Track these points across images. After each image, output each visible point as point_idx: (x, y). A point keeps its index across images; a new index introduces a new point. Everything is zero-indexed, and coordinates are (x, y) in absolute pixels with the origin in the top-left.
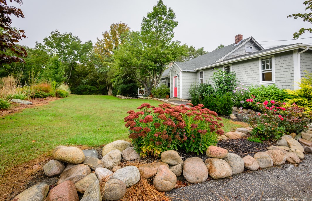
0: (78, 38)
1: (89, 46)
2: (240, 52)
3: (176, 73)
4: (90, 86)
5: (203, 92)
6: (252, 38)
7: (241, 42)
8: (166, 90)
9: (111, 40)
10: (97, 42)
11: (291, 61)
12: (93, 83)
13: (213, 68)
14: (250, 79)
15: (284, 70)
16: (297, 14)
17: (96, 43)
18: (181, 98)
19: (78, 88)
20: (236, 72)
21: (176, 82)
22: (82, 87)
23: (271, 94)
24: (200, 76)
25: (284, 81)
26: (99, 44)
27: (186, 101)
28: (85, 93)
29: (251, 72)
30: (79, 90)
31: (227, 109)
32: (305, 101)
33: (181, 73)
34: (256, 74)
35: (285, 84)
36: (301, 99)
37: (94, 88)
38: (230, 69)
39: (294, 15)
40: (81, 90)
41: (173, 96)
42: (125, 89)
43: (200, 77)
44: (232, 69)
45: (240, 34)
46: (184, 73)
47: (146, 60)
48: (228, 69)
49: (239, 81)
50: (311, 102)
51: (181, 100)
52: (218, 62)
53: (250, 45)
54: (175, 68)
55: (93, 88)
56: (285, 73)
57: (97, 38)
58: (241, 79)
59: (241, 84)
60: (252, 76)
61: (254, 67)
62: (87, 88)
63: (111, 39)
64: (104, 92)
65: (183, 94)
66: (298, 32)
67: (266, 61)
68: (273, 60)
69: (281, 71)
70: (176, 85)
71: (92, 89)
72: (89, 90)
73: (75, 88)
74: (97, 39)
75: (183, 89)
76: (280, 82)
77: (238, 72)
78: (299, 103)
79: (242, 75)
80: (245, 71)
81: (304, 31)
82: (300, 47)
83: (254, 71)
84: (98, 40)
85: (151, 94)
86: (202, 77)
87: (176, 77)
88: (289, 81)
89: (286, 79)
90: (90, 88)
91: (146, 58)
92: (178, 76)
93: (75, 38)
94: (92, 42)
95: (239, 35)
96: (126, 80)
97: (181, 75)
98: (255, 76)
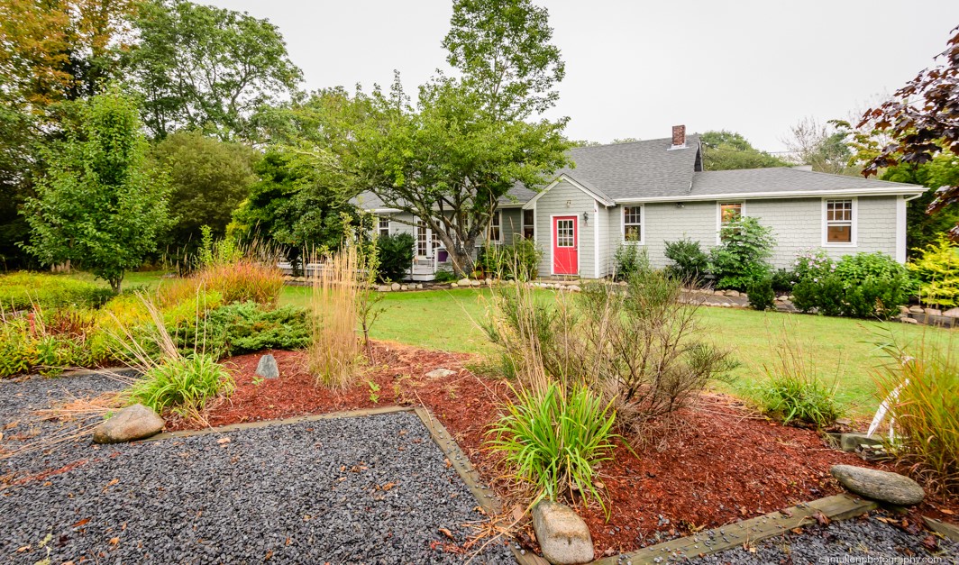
3: (571, 206)
11: (892, 211)
13: (679, 204)
14: (797, 236)
15: (878, 226)
18: (597, 276)
21: (566, 233)
24: (626, 217)
25: (877, 245)
29: (799, 222)
33: (597, 208)
34: (813, 227)
41: (552, 273)
43: (626, 221)
44: (746, 210)
46: (600, 209)
54: (565, 192)
56: (879, 230)
60: (803, 231)
61: (808, 213)
65: (600, 265)
67: (837, 205)
68: (855, 205)
70: (568, 242)
75: (600, 252)
83: (809, 222)
86: (632, 222)
87: (573, 217)
88: (886, 245)
89: (879, 240)
92: (586, 218)
97: (597, 215)
98: (811, 231)
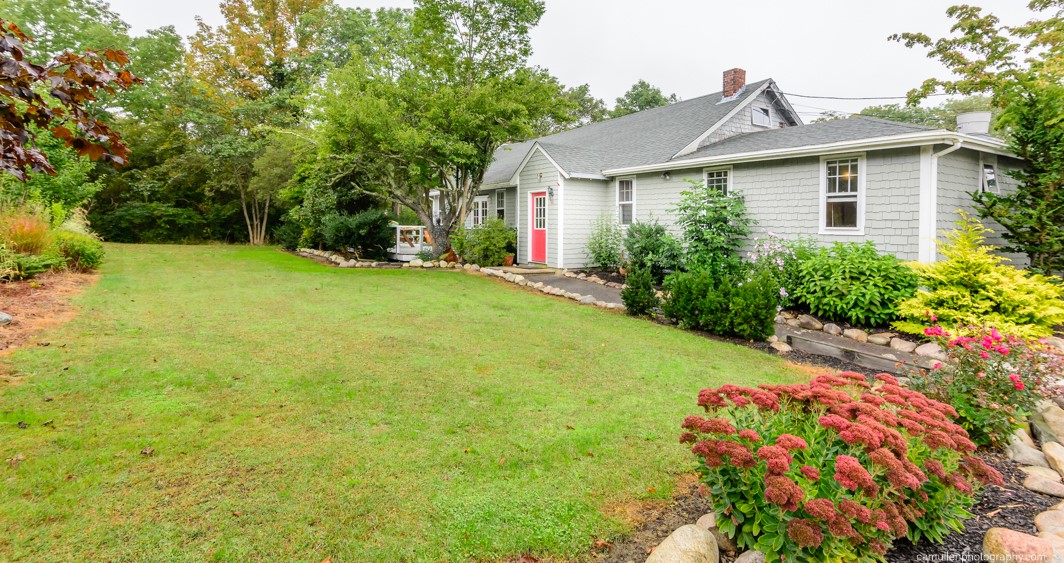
0: (110, 10)
1: (164, 48)
2: (738, 125)
3: (542, 180)
4: (170, 209)
5: (645, 250)
6: (771, 82)
7: (740, 91)
8: (505, 238)
9: (256, 30)
10: (198, 34)
11: (914, 175)
12: (187, 195)
13: (668, 173)
14: (789, 217)
15: (893, 200)
16: (915, 33)
17: (192, 38)
18: (560, 266)
19: (117, 213)
20: (745, 193)
21: (541, 213)
22: (137, 210)
23: (868, 273)
24: (621, 194)
25: (892, 232)
26: (204, 43)
27: (579, 277)
28: (150, 234)
29: (792, 196)
30: (124, 225)
31: (762, 322)
32: (964, 297)
33: (561, 181)
34: (809, 203)
35: (894, 240)
36: (954, 292)
37: (189, 217)
38: (725, 180)
39: (905, 36)
40: (132, 223)
41: (530, 259)
42: (349, 229)
43: (621, 199)
44: (733, 182)
45: (739, 67)
46: (570, 183)
47: (440, 133)
48: (719, 181)
49: (756, 222)
50: (978, 300)
51: (558, 274)
52: (686, 153)
53: (764, 104)
54: (538, 163)
55: (184, 216)
56: (894, 208)
57: (197, 18)
58: (763, 217)
59: (762, 230)
60: (797, 210)
61: (803, 182)
62: (160, 218)
63: (257, 26)
64: (232, 231)
65: (567, 252)
66: (919, 87)
67: (841, 169)
68: (863, 166)
69: (883, 200)
70: (542, 223)
71: (181, 221)
72: (166, 222)
73: (104, 213)
74: (196, 23)
75: (568, 236)
76: (880, 232)
77: (750, 192)
78: (950, 302)
79: (765, 204)
80: (776, 190)
81: (936, 87)
82: (943, 139)
83: (804, 196)
84: (201, 24)
85: (448, 250)
86: (627, 200)
87: (544, 193)
88: (905, 232)
89: (896, 224)
90: (174, 215)
91: (440, 126)
92: (551, 194)
93: (99, 9)
94: (177, 33)
95: (735, 71)
96: (346, 195)
97: (561, 190)
98: (806, 210)
